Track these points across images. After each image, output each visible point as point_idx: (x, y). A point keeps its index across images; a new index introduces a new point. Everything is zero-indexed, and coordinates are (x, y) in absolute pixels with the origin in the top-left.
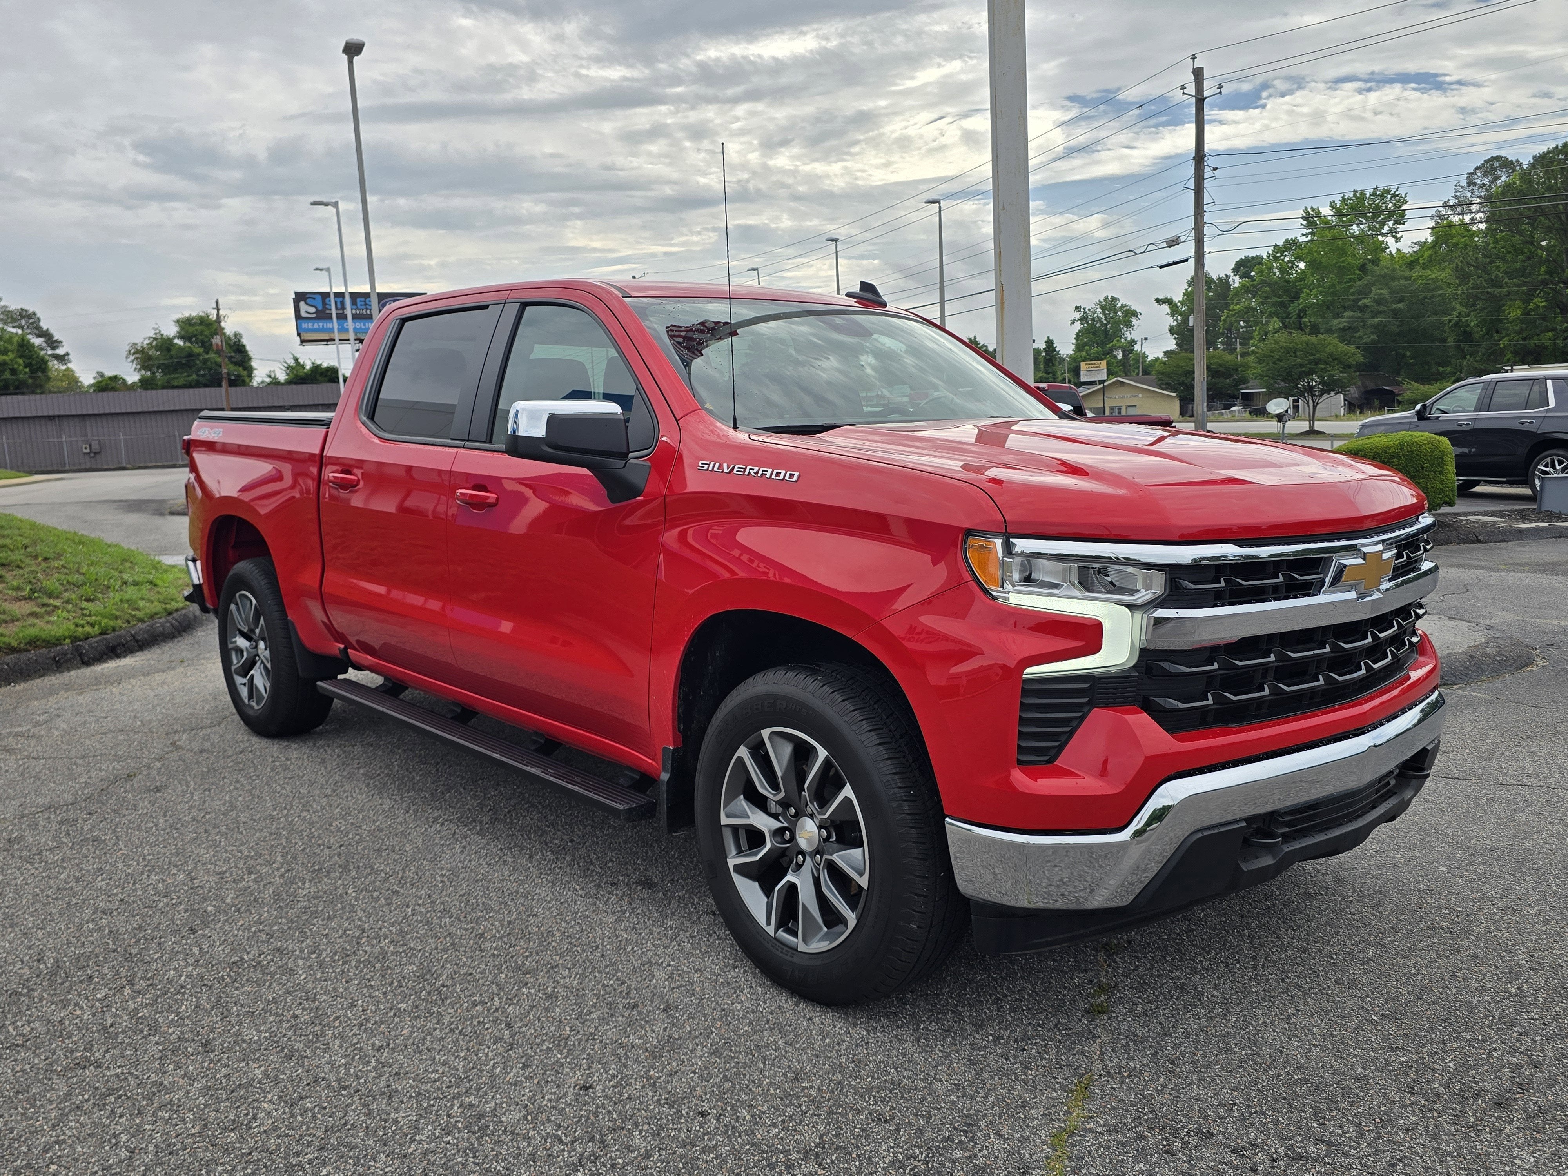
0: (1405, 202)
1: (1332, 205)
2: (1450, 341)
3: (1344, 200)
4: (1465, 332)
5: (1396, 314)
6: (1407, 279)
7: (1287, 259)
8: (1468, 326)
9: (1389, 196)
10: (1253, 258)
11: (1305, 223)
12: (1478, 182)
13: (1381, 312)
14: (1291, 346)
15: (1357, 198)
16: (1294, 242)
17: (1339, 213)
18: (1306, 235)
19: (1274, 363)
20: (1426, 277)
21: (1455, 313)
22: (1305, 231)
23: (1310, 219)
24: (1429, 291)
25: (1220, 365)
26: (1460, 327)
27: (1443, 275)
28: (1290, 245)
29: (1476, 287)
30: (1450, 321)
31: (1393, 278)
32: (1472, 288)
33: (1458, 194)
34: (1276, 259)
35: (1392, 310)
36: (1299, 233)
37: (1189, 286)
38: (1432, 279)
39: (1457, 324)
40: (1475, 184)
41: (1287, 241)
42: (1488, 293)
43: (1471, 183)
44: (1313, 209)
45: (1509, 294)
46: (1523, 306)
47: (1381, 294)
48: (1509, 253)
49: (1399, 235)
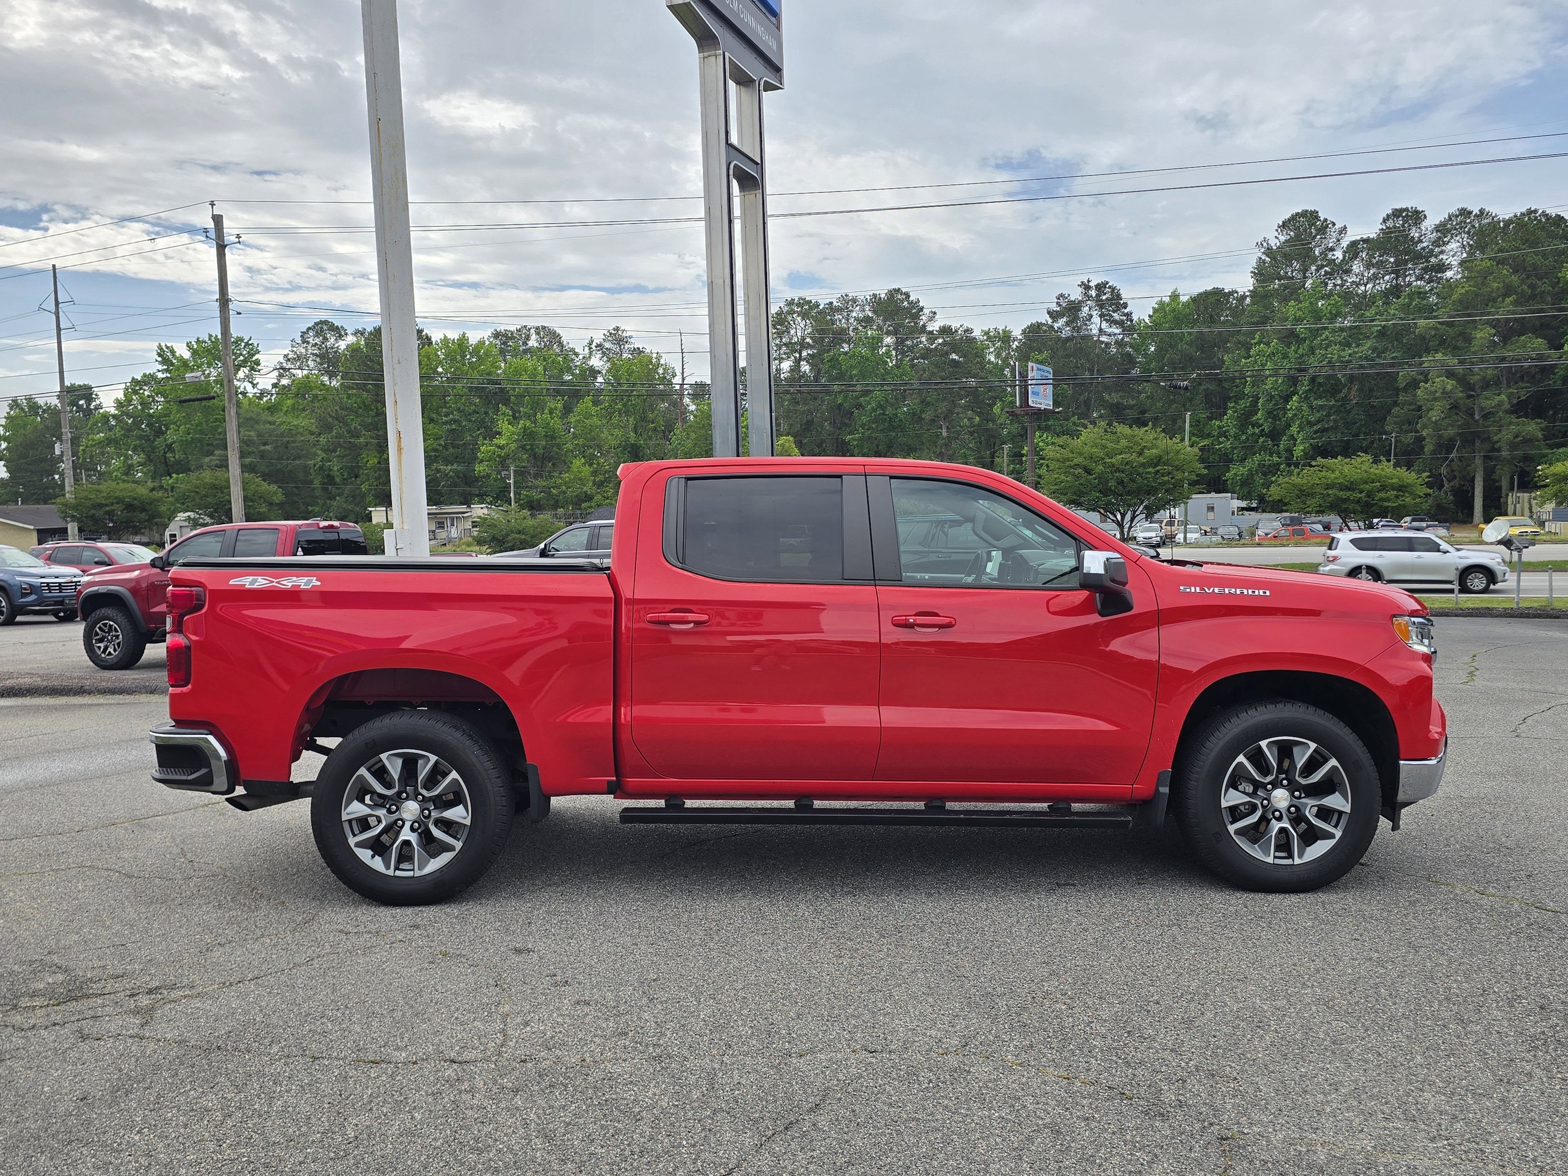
0: (258, 352)
1: (189, 345)
2: (317, 483)
3: (198, 341)
4: (329, 475)
5: (263, 455)
6: (270, 423)
7: (146, 393)
8: (330, 470)
9: (243, 344)
10: (80, 386)
11: (160, 359)
12: (311, 340)
13: (249, 453)
14: (217, 482)
15: (212, 342)
16: (152, 377)
17: (195, 353)
18: (162, 371)
19: (201, 499)
20: (289, 423)
21: (319, 459)
22: (160, 367)
23: (165, 356)
24: (292, 436)
25: (135, 499)
26: (324, 471)
27: (305, 423)
28: (148, 379)
29: (339, 436)
30: (315, 465)
31: (257, 422)
32: (336, 438)
33: (295, 349)
34: (135, 392)
35: (259, 452)
36: (155, 368)
37: (11, 409)
38: (295, 426)
39: (321, 468)
40: (308, 343)
41: (145, 375)
42: (350, 442)
43: (304, 341)
44: (167, 347)
45: (367, 444)
46: (378, 455)
47: (250, 436)
48: (361, 408)
49: (255, 382)
